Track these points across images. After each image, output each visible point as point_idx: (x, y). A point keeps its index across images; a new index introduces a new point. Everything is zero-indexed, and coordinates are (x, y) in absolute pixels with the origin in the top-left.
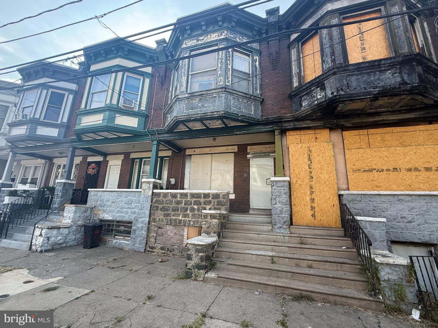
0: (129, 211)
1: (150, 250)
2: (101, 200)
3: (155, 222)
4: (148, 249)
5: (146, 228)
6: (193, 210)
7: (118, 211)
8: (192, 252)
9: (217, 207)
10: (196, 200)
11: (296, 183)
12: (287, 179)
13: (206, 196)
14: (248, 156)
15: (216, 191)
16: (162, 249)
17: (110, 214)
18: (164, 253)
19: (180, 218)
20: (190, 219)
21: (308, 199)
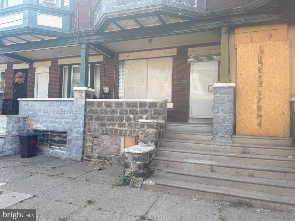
0: (63, 121)
1: (87, 159)
2: (32, 110)
3: (90, 132)
4: (85, 158)
5: (81, 138)
6: (128, 119)
7: (51, 122)
8: (130, 160)
9: (154, 116)
10: (132, 109)
11: (243, 89)
12: (233, 84)
13: (143, 104)
14: (189, 60)
15: (153, 100)
16: (99, 158)
17: (43, 124)
18: (102, 162)
19: (116, 127)
20: (126, 129)
21: (255, 107)
